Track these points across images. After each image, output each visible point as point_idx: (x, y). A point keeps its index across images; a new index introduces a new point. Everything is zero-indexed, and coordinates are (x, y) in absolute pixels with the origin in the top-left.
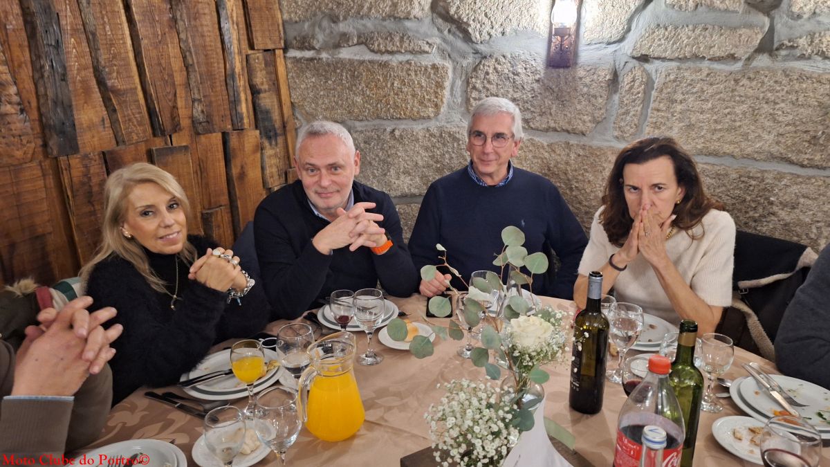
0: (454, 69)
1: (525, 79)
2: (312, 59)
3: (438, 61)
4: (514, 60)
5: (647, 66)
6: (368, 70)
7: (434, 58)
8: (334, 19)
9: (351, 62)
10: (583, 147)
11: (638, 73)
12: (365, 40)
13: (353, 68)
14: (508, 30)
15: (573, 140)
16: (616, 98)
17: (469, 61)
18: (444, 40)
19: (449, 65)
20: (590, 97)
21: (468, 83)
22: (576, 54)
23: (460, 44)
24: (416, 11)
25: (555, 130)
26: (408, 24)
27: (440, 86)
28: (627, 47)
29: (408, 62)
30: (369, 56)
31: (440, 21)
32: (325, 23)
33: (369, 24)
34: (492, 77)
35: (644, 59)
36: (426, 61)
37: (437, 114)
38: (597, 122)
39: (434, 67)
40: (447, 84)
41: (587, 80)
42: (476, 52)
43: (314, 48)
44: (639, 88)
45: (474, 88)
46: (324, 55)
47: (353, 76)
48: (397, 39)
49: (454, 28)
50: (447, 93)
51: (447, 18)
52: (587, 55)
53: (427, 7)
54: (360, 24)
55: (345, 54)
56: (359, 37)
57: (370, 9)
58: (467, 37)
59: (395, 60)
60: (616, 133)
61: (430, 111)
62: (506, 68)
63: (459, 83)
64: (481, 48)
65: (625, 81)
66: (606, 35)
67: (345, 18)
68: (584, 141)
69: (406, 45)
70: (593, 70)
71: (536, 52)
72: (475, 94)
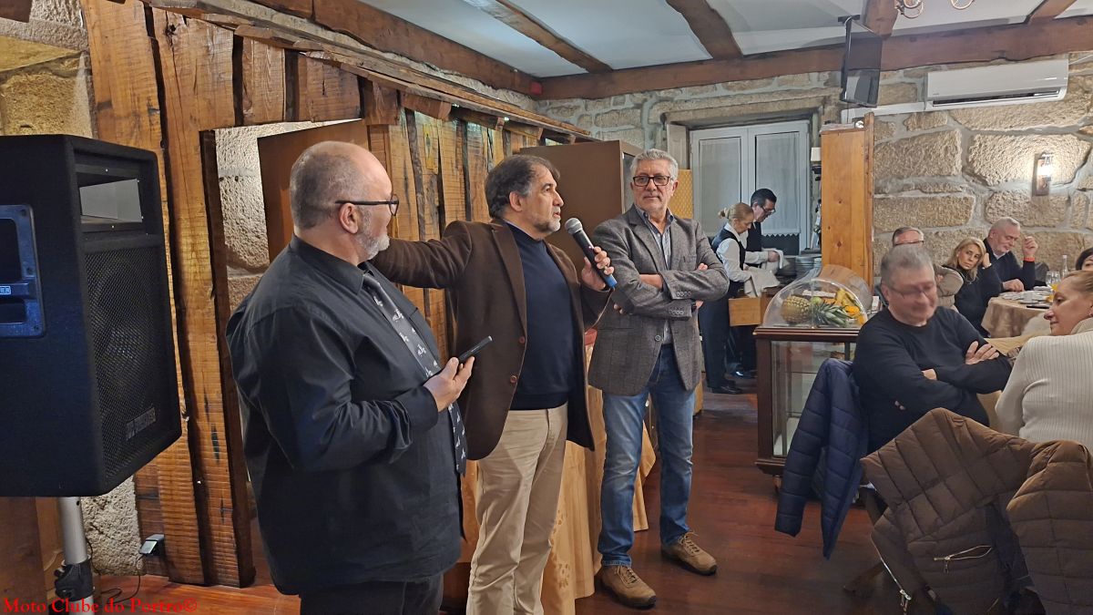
0: (977, 201)
1: (1019, 201)
2: (882, 199)
3: (967, 195)
4: (1014, 193)
5: (1085, 193)
6: (921, 202)
7: (965, 194)
8: (901, 178)
9: (910, 199)
10: (1055, 233)
11: (1082, 196)
12: (920, 188)
13: (912, 203)
14: (1009, 179)
15: (1048, 230)
16: (1070, 208)
17: (987, 194)
18: (970, 185)
19: (974, 197)
20: (1057, 209)
21: (986, 206)
22: (1048, 189)
23: (981, 187)
24: (954, 172)
25: (1038, 226)
26: (949, 178)
27: (969, 208)
28: (1074, 185)
29: (948, 197)
30: (921, 195)
31: (967, 176)
32: (894, 180)
33: (924, 179)
34: (1001, 202)
35: (1084, 190)
36: (959, 196)
37: (966, 222)
38: (1060, 220)
39: (965, 198)
40: (973, 207)
41: (1055, 201)
42: (991, 190)
43: (885, 193)
44: (1083, 203)
45: (990, 208)
46: (891, 196)
47: (911, 206)
48: (941, 186)
49: (976, 179)
50: (972, 211)
51: (973, 174)
52: (1053, 189)
53: (960, 170)
54: (917, 180)
55: (905, 195)
56: (916, 186)
57: (924, 172)
58: (985, 183)
59: (939, 196)
60: (1072, 225)
61: (963, 221)
62: (1009, 197)
63: (980, 206)
64: (993, 188)
65: (1075, 201)
66: (1064, 180)
67: (908, 177)
68: (1054, 230)
69: (947, 188)
70: (1058, 195)
71: (1026, 188)
72: (991, 210)
